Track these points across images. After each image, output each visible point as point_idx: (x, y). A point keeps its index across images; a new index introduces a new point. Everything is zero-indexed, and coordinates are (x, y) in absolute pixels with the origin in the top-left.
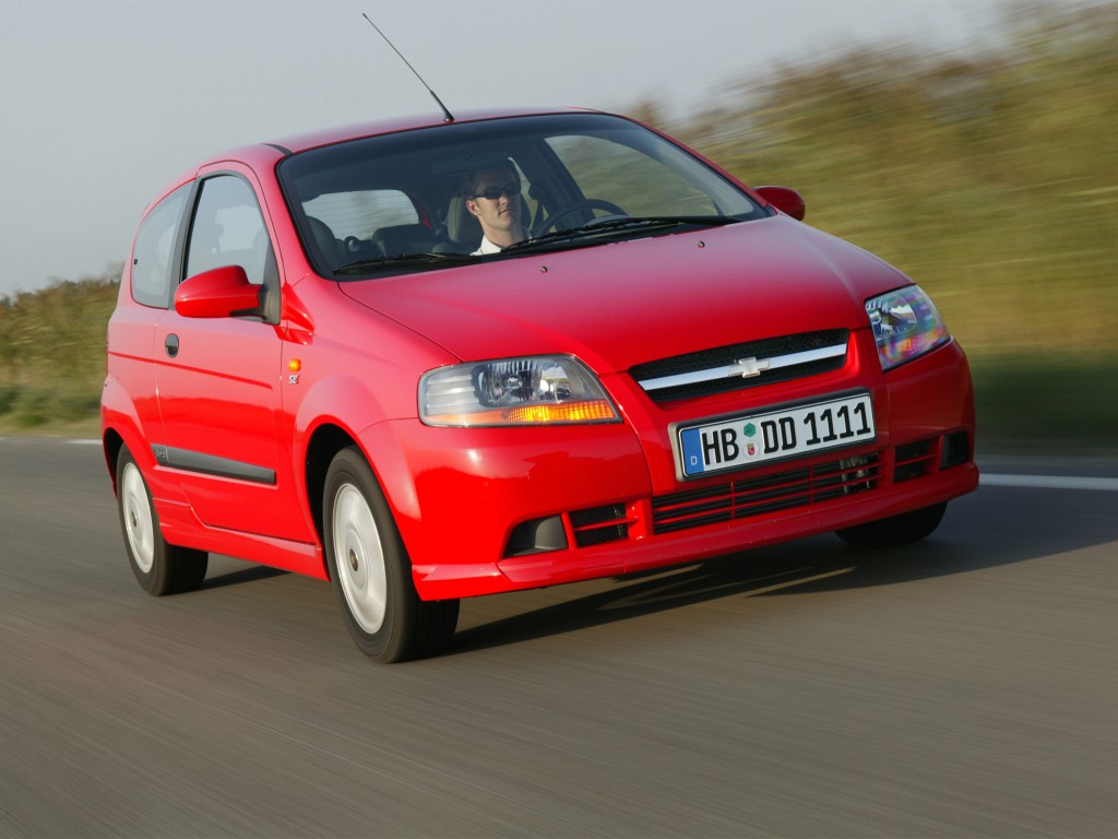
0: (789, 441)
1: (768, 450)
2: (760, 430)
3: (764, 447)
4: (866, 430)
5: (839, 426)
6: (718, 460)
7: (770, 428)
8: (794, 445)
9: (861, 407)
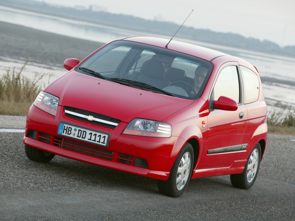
0: (84, 137)
1: (78, 136)
2: (78, 131)
3: (77, 135)
4: (104, 143)
5: (97, 139)
6: (66, 133)
7: (80, 132)
8: (85, 138)
9: (105, 137)
